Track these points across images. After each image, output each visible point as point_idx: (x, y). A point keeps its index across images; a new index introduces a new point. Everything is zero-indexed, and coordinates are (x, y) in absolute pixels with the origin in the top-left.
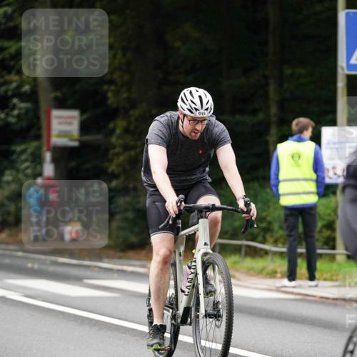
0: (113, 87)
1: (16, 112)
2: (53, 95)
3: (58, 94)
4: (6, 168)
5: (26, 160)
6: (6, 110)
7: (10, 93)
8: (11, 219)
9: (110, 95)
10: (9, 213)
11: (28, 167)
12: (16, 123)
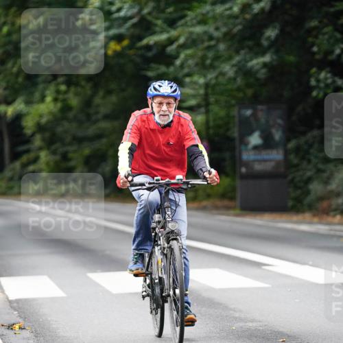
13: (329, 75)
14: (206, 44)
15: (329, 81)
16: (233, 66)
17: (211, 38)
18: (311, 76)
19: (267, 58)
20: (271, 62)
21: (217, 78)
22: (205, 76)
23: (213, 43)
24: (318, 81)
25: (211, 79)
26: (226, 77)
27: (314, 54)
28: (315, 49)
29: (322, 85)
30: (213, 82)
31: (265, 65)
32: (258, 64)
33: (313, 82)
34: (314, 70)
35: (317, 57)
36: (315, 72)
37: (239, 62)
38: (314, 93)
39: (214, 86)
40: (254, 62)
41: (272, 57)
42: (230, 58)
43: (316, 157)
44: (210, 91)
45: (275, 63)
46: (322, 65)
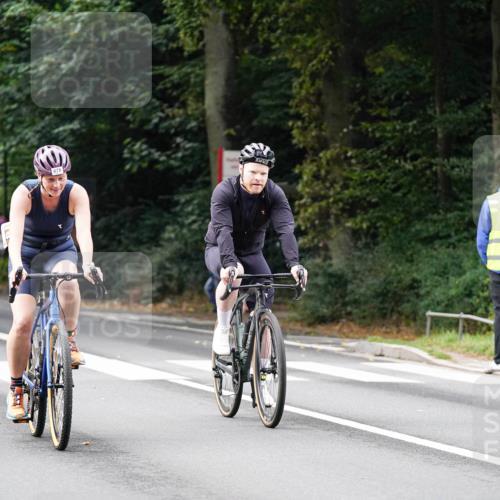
0: (299, 123)
1: (180, 155)
2: (226, 132)
3: (232, 132)
4: (167, 223)
5: (191, 213)
6: (169, 153)
7: (173, 131)
8: (173, 285)
9: (295, 132)
10: (170, 278)
11: (194, 222)
12: (179, 167)
13: (144, 147)
14: (7, 107)
15: (144, 153)
16: (38, 132)
17: (12, 100)
18: (125, 147)
19: (75, 125)
20: (78, 130)
21: (17, 144)
22: (5, 144)
23: (14, 106)
24: (132, 152)
25: (11, 147)
26: (29, 145)
27: (129, 122)
28: (129, 117)
29: (136, 157)
30: (13, 150)
31: (73, 132)
32: (64, 131)
33: (126, 154)
34: (128, 140)
35: (131, 126)
36: (129, 143)
37: (43, 128)
38: (128, 167)
39: (14, 154)
40: (61, 129)
41: (80, 124)
42: (33, 123)
43: (127, 238)
44: (9, 160)
45: (84, 130)
46: (137, 135)
